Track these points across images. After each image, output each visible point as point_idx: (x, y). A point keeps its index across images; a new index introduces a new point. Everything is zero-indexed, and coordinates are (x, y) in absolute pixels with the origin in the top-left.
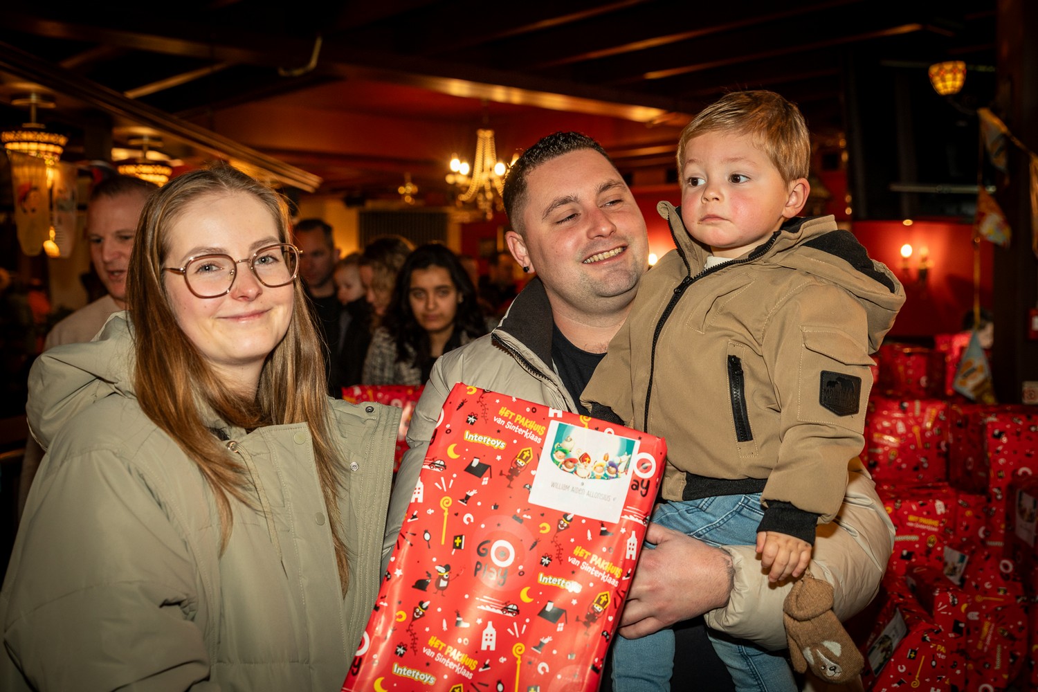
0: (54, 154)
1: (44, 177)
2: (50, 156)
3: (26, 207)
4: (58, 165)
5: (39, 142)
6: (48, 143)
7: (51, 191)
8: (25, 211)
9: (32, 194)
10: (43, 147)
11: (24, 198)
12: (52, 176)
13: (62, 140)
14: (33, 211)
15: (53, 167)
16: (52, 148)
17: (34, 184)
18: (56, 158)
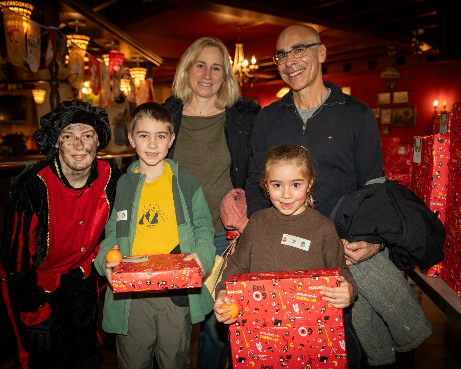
0: (27, 14)
1: (23, 27)
2: (25, 15)
3: (12, 38)
4: (29, 20)
5: (19, 7)
6: (24, 8)
7: (26, 35)
8: (12, 41)
9: (16, 32)
10: (21, 10)
11: (11, 33)
12: (27, 26)
13: (31, 7)
14: (16, 42)
15: (27, 22)
16: (26, 11)
17: (17, 28)
18: (28, 17)
